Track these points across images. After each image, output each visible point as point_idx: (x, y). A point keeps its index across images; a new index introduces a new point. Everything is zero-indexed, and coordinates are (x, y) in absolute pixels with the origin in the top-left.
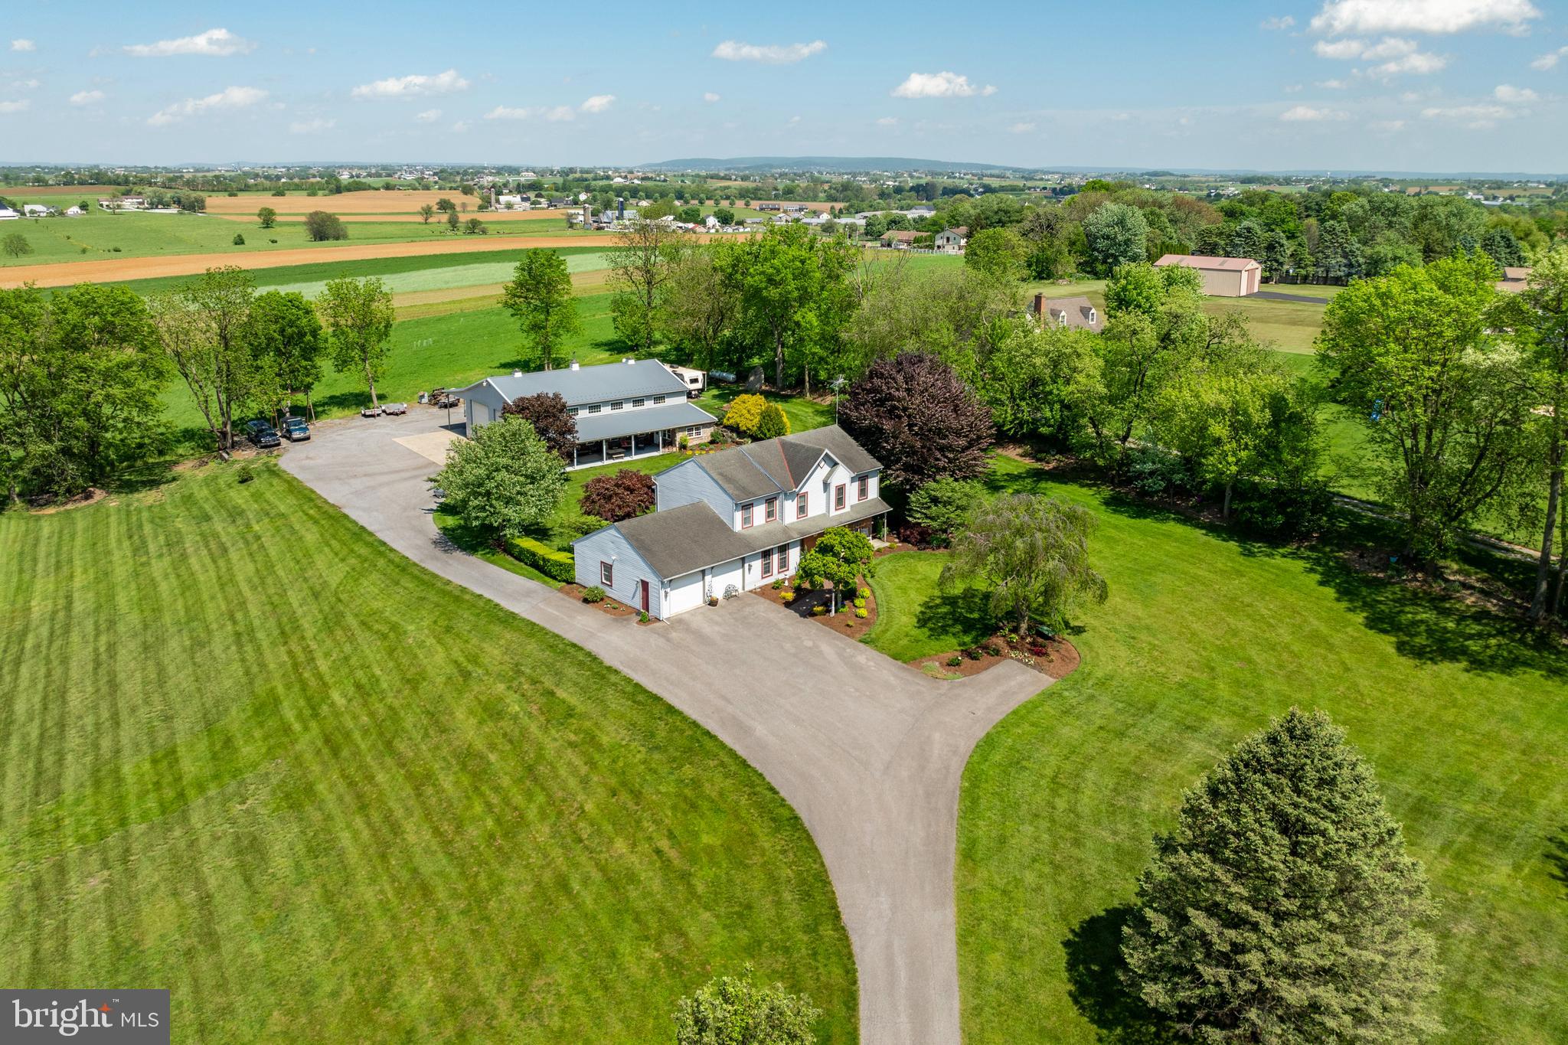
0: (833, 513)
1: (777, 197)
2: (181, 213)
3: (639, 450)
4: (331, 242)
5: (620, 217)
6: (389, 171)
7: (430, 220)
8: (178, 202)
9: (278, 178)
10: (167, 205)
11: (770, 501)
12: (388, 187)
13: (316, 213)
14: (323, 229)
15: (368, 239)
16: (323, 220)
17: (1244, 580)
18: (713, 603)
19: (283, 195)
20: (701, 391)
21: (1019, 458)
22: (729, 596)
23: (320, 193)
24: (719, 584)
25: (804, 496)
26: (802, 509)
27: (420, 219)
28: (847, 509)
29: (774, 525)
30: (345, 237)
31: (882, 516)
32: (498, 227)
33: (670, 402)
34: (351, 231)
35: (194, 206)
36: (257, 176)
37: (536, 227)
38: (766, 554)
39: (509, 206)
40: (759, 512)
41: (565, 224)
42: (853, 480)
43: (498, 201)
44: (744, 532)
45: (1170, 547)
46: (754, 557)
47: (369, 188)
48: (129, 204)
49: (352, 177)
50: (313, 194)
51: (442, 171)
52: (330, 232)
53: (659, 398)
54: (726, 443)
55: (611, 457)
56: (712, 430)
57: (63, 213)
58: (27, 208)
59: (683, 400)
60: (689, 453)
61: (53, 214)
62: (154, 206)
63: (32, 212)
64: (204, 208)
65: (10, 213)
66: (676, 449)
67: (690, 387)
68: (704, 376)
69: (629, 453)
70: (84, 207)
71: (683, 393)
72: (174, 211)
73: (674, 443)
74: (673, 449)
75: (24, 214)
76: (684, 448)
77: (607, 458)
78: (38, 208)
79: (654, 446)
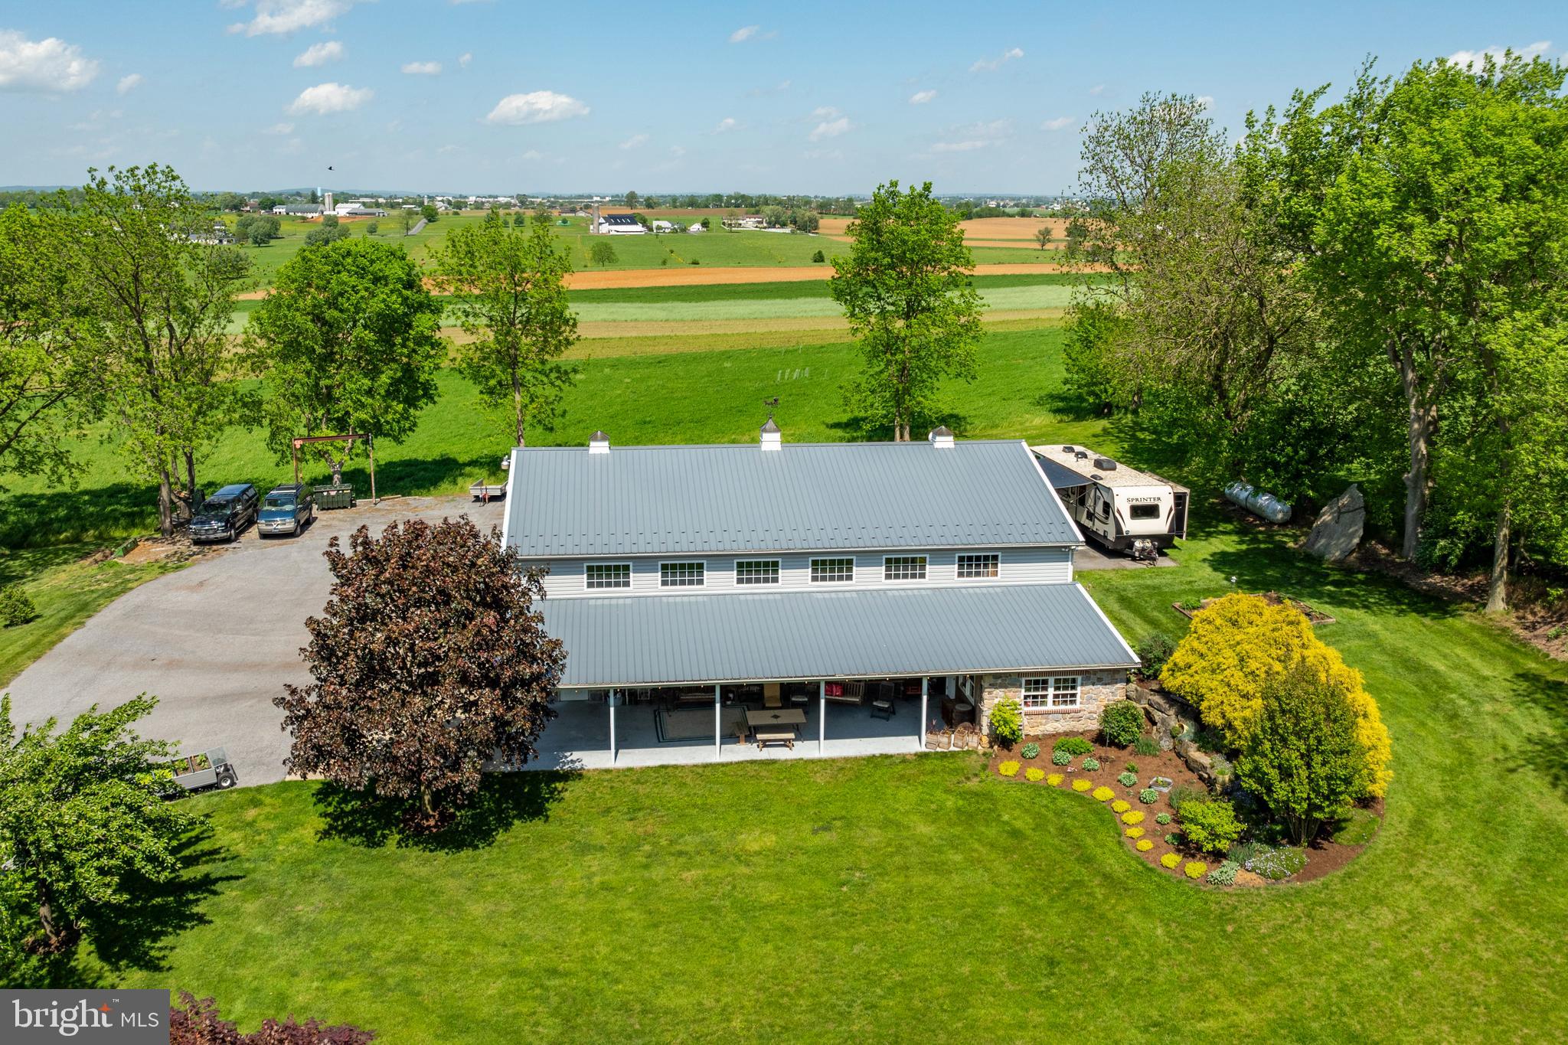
2: (793, 232)
6: (1039, 202)
8: (794, 222)
10: (784, 225)
12: (1024, 215)
20: (1163, 544)
33: (1009, 574)
35: (808, 226)
47: (1003, 214)
48: (749, 224)
49: (998, 205)
53: (976, 561)
54: (1149, 750)
55: (750, 738)
56: (1111, 695)
57: (684, 230)
58: (655, 224)
59: (1061, 572)
60: (1009, 767)
61: (675, 231)
62: (771, 225)
63: (659, 228)
64: (816, 228)
65: (638, 228)
66: (976, 742)
67: (1134, 526)
68: (1179, 499)
69: (806, 732)
70: (705, 224)
71: (1060, 553)
72: (787, 230)
73: (972, 717)
74: (972, 741)
75: (650, 229)
76: (1005, 742)
77: (729, 738)
78: (665, 224)
79: (903, 710)
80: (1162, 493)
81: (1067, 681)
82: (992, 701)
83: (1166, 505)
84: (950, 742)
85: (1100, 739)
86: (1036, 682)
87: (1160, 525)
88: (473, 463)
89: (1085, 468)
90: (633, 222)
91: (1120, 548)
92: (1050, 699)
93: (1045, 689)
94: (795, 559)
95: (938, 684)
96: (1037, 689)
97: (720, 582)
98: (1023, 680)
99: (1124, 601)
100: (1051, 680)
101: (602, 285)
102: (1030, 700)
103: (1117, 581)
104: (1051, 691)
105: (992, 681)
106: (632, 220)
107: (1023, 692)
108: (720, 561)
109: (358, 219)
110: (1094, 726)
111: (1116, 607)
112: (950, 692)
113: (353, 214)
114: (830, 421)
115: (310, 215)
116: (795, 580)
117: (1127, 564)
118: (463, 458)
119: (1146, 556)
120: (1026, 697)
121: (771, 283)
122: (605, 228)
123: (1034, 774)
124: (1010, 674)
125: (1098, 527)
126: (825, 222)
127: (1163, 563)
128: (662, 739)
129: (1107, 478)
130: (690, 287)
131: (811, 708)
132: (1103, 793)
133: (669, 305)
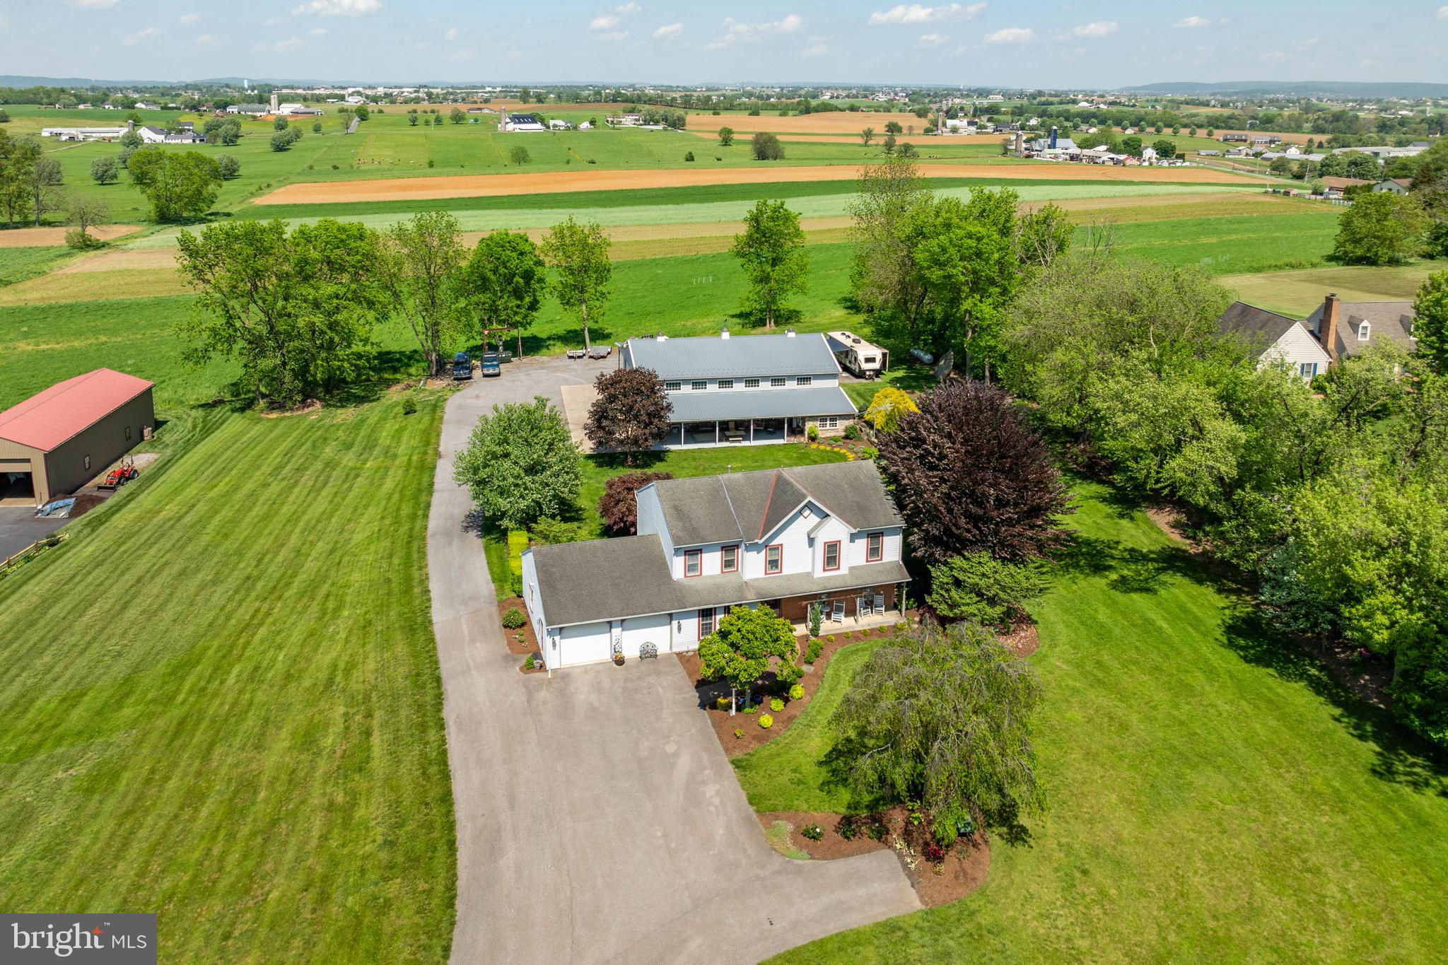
0: (819, 573)
1: (1252, 127)
2: (665, 129)
3: (759, 434)
4: (770, 162)
5: (1053, 146)
6: (868, 92)
7: (871, 142)
8: (665, 119)
9: (769, 97)
10: (656, 123)
11: (729, 549)
12: (853, 109)
13: (761, 134)
14: (766, 149)
15: (803, 160)
16: (765, 142)
17: (1340, 819)
18: (620, 662)
19: (757, 114)
20: (878, 373)
21: (1166, 529)
22: (648, 654)
23: (791, 113)
24: (632, 642)
25: (778, 548)
26: (774, 564)
27: (860, 141)
28: (844, 570)
29: (730, 578)
30: (782, 157)
31: (899, 586)
32: (932, 152)
33: (815, 384)
34: (788, 151)
35: (677, 124)
36: (750, 95)
37: (970, 152)
38: (706, 613)
39: (954, 130)
40: (712, 562)
41: (1000, 150)
42: (853, 537)
43: (944, 125)
44: (687, 582)
45: (1264, 726)
46: (687, 615)
47: (837, 109)
48: (628, 121)
49: (832, 97)
50: (784, 114)
51: (914, 93)
52: (770, 152)
53: (804, 379)
54: (860, 439)
55: (727, 440)
56: (850, 422)
57: (575, 128)
58: (552, 123)
59: (834, 383)
60: (814, 446)
61: (568, 129)
62: (646, 122)
63: (555, 126)
64: (684, 125)
65: (538, 126)
66: (804, 439)
67: (865, 366)
68: (884, 355)
69: (746, 438)
70: (592, 123)
71: (834, 376)
72: (660, 127)
73: (802, 432)
74: (802, 439)
75: (548, 127)
76: (813, 439)
77: (720, 440)
78: (560, 122)
79: (778, 433)
80: (877, 352)
81: (833, 418)
82: (809, 426)
83: (879, 357)
84: (794, 440)
85: (846, 437)
86: (823, 419)
87: (877, 365)
88: (549, 338)
89: (848, 343)
90: (534, 121)
91: (861, 375)
92: (828, 425)
93: (826, 421)
94: (739, 380)
95: (790, 420)
96: (823, 421)
97: (713, 388)
98: (819, 418)
99: (859, 394)
100: (828, 418)
101: (532, 190)
103: (858, 387)
104: (828, 422)
105: (809, 419)
106: (533, 119)
107: (819, 422)
108: (712, 380)
109: (300, 117)
110: (843, 434)
111: (854, 395)
112: (795, 425)
113: (295, 113)
114: (731, 313)
115: (258, 114)
116: (739, 387)
117: (863, 381)
118: (544, 336)
119: (871, 378)
120: (820, 424)
121: (661, 189)
122: (511, 126)
123: (822, 447)
124: (814, 416)
125: (853, 366)
126: (691, 117)
127: (877, 380)
128: (696, 442)
129: (857, 347)
130: (601, 192)
131: (748, 430)
132: (843, 451)
133: (592, 210)
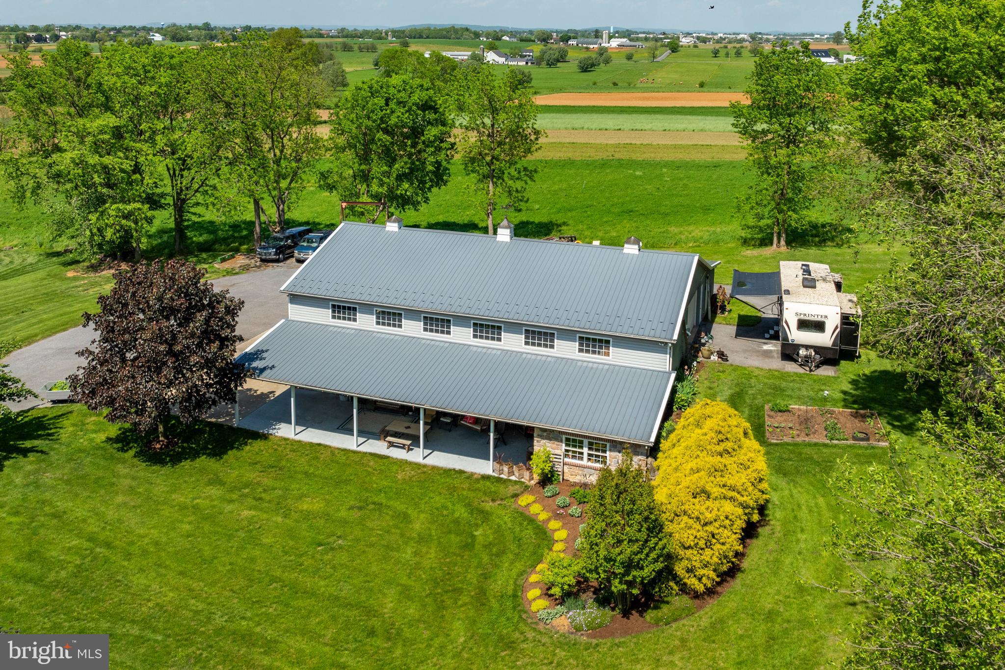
33: (618, 356)
60: (526, 499)
67: (800, 337)
74: (527, 475)
80: (829, 311)
81: (598, 445)
82: (540, 446)
83: (832, 323)
84: (509, 472)
86: (574, 441)
87: (824, 339)
91: (789, 353)
92: (585, 456)
93: (582, 447)
94: (462, 320)
96: (575, 446)
97: (412, 329)
98: (564, 437)
100: (586, 442)
102: (570, 454)
104: (585, 450)
105: (540, 433)
107: (564, 447)
108: (417, 315)
116: (462, 335)
117: (791, 366)
119: (809, 363)
120: (567, 451)
124: (553, 431)
129: (794, 294)
